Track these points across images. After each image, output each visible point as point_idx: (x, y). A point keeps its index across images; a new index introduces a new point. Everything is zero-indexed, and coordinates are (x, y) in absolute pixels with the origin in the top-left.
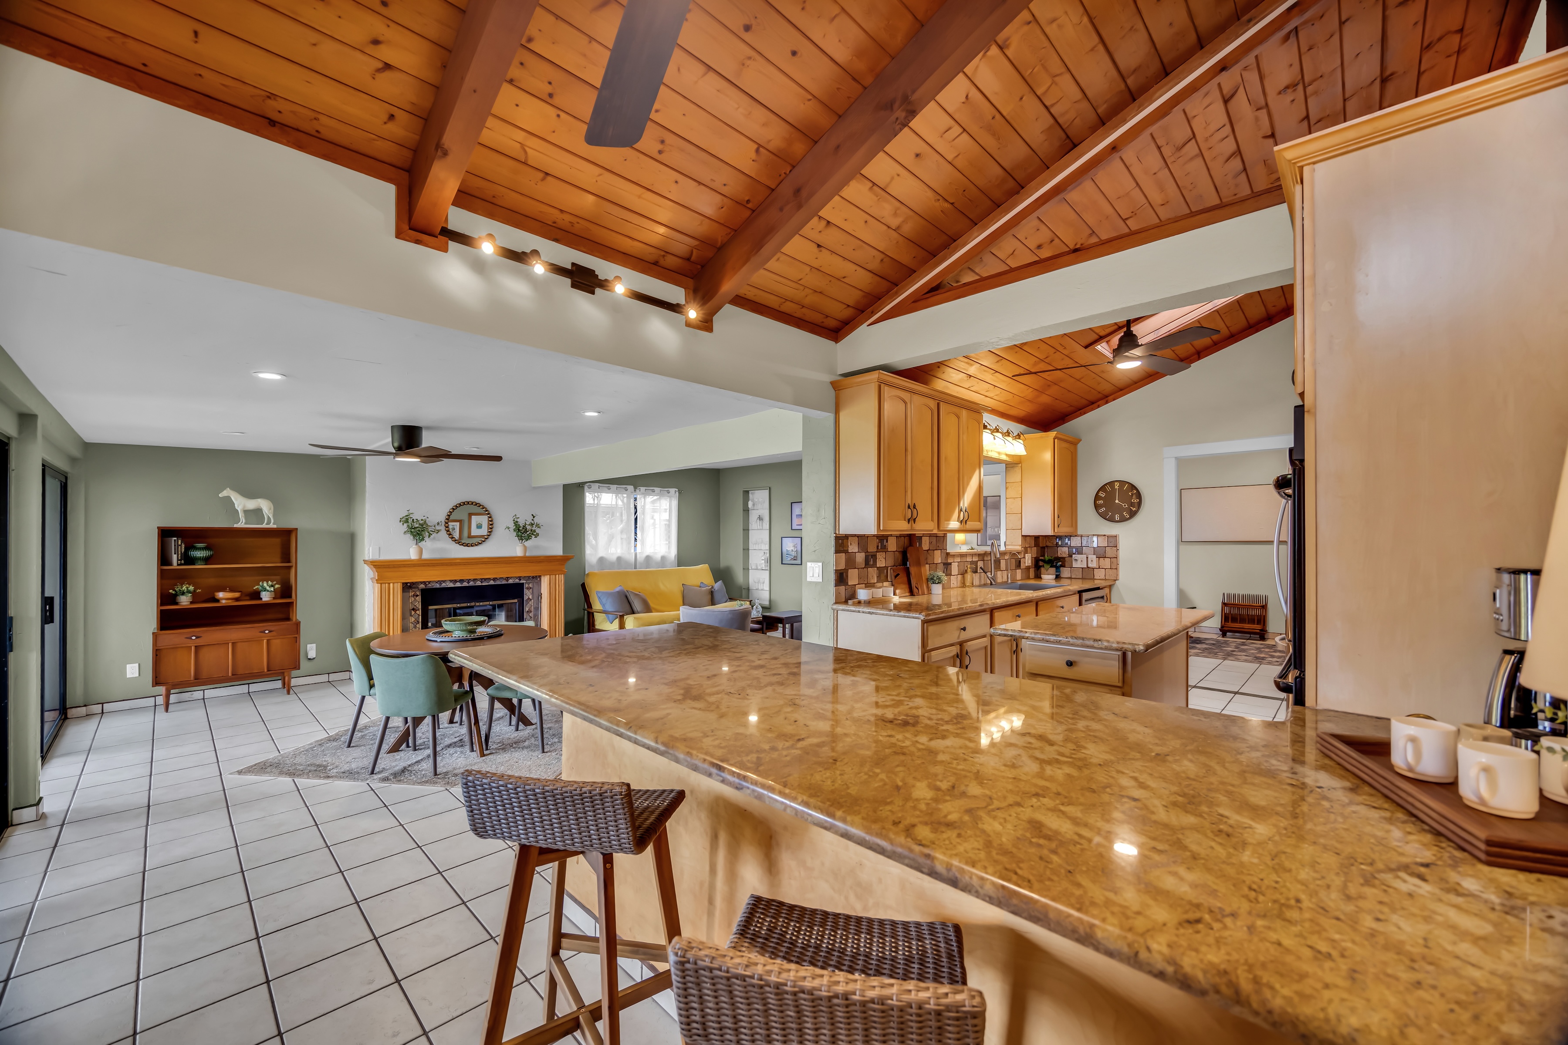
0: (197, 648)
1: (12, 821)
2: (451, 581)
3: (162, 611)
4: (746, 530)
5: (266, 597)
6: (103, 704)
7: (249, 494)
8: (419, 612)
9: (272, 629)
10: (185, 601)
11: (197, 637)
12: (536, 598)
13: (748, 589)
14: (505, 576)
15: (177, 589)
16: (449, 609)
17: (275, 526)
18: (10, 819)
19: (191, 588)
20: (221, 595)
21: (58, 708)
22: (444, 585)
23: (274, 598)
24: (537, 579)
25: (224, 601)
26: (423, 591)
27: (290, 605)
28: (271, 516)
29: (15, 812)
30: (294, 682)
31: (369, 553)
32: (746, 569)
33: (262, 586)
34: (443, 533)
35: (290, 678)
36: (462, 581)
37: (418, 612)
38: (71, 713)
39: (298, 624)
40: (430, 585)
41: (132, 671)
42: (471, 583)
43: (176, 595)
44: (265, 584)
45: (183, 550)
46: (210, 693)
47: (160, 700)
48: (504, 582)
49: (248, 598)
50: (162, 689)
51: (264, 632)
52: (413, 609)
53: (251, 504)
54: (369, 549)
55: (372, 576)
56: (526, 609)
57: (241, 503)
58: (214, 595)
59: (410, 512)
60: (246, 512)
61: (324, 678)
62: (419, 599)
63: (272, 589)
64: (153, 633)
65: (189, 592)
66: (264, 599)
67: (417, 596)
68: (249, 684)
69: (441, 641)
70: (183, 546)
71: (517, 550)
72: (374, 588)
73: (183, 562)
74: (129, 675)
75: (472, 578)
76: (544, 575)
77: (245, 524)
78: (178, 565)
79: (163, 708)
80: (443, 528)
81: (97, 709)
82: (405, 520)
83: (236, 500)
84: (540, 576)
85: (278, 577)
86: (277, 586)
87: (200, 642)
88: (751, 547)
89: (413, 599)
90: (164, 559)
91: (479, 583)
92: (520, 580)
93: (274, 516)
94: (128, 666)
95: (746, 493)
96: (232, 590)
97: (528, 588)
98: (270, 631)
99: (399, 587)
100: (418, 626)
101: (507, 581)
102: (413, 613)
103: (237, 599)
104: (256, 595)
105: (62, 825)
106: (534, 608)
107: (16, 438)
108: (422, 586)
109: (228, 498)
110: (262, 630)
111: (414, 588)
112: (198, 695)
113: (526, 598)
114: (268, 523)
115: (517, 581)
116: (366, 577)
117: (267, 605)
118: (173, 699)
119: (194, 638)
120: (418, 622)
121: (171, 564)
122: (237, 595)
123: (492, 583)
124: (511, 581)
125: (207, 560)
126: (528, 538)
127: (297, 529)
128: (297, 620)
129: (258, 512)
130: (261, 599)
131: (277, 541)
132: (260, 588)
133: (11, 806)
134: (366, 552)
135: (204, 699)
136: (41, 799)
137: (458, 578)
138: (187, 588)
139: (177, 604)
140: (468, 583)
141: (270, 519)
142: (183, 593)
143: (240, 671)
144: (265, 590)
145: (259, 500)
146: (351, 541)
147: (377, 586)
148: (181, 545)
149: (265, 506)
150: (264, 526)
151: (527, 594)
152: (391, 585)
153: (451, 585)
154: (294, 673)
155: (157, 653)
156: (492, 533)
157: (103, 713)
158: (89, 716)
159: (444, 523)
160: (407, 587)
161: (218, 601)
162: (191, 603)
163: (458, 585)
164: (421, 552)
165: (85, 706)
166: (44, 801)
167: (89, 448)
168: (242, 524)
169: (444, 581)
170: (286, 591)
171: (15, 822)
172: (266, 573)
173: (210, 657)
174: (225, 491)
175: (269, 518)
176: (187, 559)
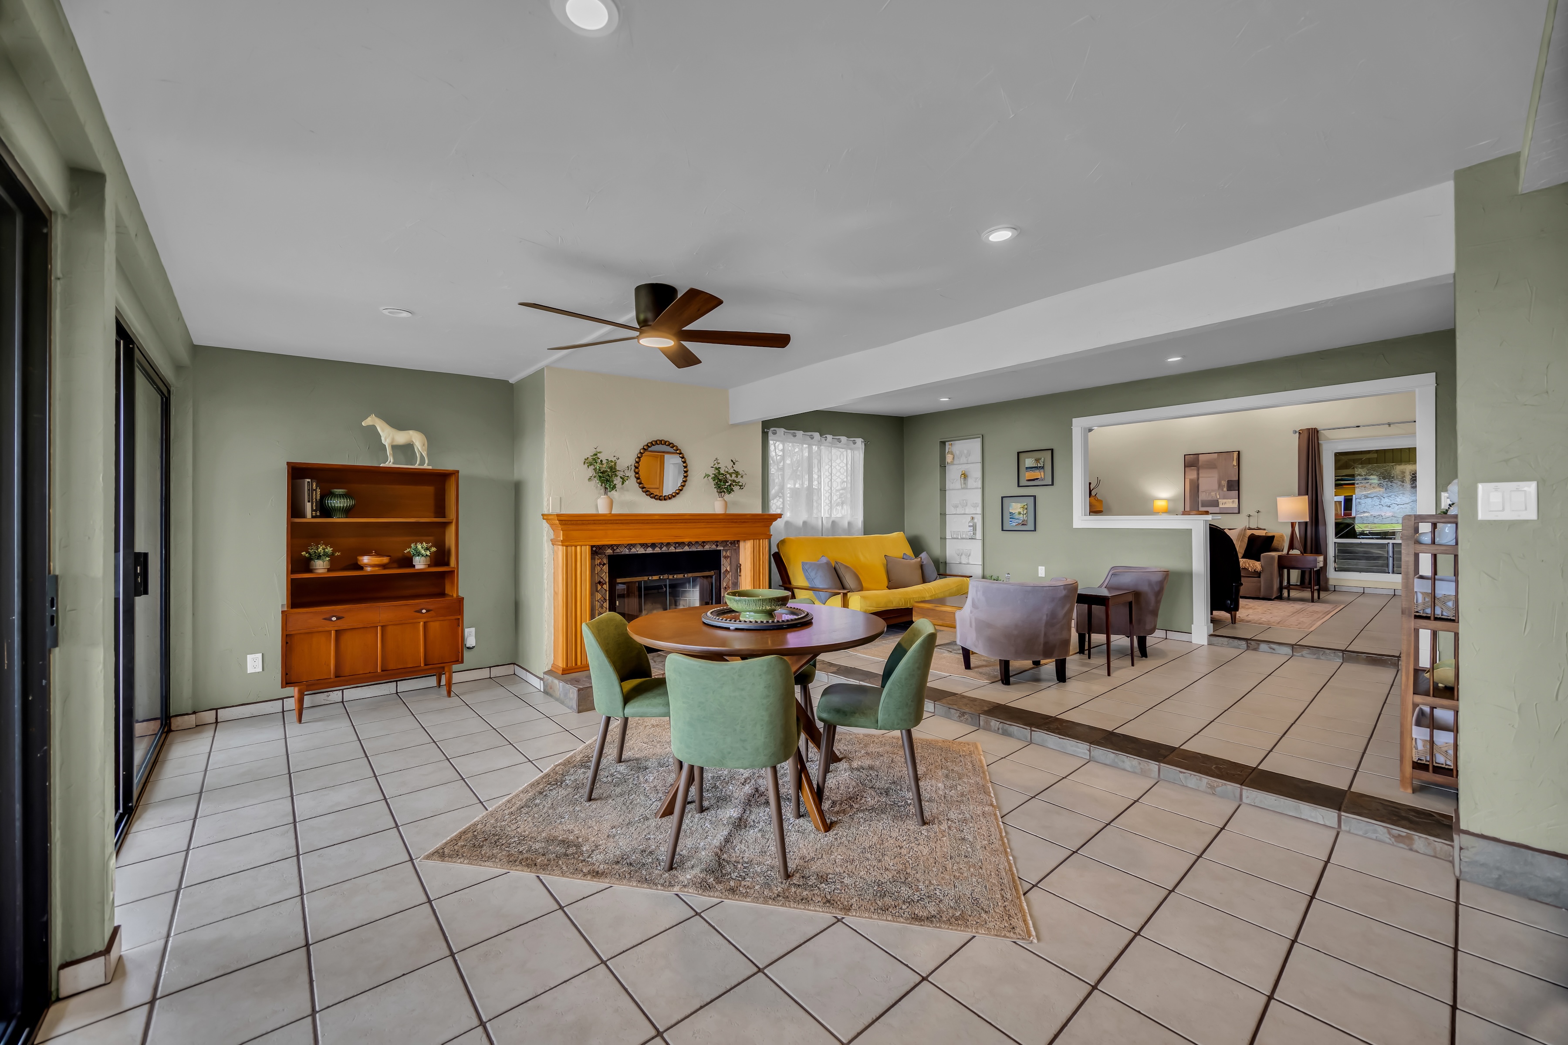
0: (338, 632)
1: (58, 990)
2: (642, 545)
3: (292, 579)
4: (943, 490)
5: (420, 564)
6: (216, 709)
7: (399, 425)
8: (606, 587)
9: (431, 607)
10: (321, 567)
11: (338, 618)
12: (734, 571)
13: (946, 563)
14: (700, 540)
15: (311, 551)
16: (640, 582)
17: (430, 467)
18: (53, 988)
19: (329, 550)
20: (365, 560)
21: (159, 716)
22: (633, 551)
23: (429, 566)
24: (735, 543)
25: (369, 569)
26: (611, 558)
27: (451, 574)
28: (424, 454)
29: (63, 972)
30: (457, 678)
31: (548, 505)
32: (943, 539)
33: (416, 549)
34: (632, 482)
35: (451, 673)
36: (653, 546)
37: (604, 586)
38: (176, 723)
39: (461, 600)
40: (618, 551)
41: (254, 663)
42: (664, 549)
43: (309, 560)
44: (419, 546)
45: (318, 498)
46: (352, 694)
47: (291, 704)
48: (700, 549)
49: (395, 565)
50: (293, 691)
51: (420, 611)
52: (600, 583)
53: (402, 438)
54: (548, 500)
55: (552, 537)
56: (724, 584)
57: (389, 436)
58: (357, 560)
59: (598, 450)
60: (395, 447)
61: (485, 673)
62: (606, 568)
63: (428, 553)
64: (283, 612)
65: (326, 555)
66: (417, 567)
67: (604, 564)
68: (397, 681)
69: (737, 629)
70: (319, 490)
71: (715, 505)
72: (555, 553)
73: (318, 514)
74: (250, 670)
75: (665, 541)
76: (744, 540)
77: (393, 463)
78: (313, 517)
79: (294, 716)
80: (631, 474)
81: (209, 716)
82: (593, 461)
83: (383, 431)
84: (738, 541)
85: (431, 538)
86: (434, 549)
87: (342, 625)
88: (949, 509)
89: (599, 568)
90: (295, 509)
91: (672, 549)
92: (717, 546)
93: (428, 455)
94: (249, 657)
95: (943, 443)
96: (379, 554)
97: (726, 557)
98: (428, 611)
99: (587, 550)
100: (604, 605)
101: (703, 546)
102: (599, 587)
103: (384, 566)
104: (408, 562)
105: (152, 1003)
106: (733, 583)
107: (64, 216)
108: (609, 551)
109: (373, 429)
110: (418, 608)
111: (601, 554)
112: (336, 696)
113: (723, 570)
114: (422, 462)
115: (714, 547)
116: (545, 538)
117: (421, 575)
118: (308, 701)
119: (334, 619)
120: (605, 600)
121: (304, 516)
122: (385, 560)
123: (686, 549)
124: (707, 548)
125: (347, 512)
126: (730, 490)
127: (458, 472)
128: (458, 596)
129: (407, 449)
130: (414, 566)
131: (429, 490)
132: (413, 552)
133: (57, 957)
134: (545, 504)
135: (343, 702)
136: (116, 930)
137: (649, 541)
138: (324, 549)
139: (310, 571)
140: (661, 548)
141: (423, 460)
142: (319, 557)
143: (392, 666)
144: (419, 554)
145: (411, 432)
146: (517, 490)
147: (561, 550)
148: (316, 490)
149: (417, 440)
150: (416, 466)
151: (725, 565)
152: (578, 548)
153: (641, 551)
154: (455, 667)
155: (288, 641)
156: (687, 483)
157: (217, 722)
158: (199, 727)
159: (633, 468)
160: (596, 551)
161: (361, 568)
162: (329, 570)
163: (649, 551)
164: (611, 504)
165: (194, 713)
166: (123, 934)
167: (197, 351)
168: (390, 463)
169: (634, 545)
170: (441, 557)
171: (64, 992)
172: (418, 531)
173: (353, 644)
174: (369, 418)
175: (421, 455)
176: (324, 511)
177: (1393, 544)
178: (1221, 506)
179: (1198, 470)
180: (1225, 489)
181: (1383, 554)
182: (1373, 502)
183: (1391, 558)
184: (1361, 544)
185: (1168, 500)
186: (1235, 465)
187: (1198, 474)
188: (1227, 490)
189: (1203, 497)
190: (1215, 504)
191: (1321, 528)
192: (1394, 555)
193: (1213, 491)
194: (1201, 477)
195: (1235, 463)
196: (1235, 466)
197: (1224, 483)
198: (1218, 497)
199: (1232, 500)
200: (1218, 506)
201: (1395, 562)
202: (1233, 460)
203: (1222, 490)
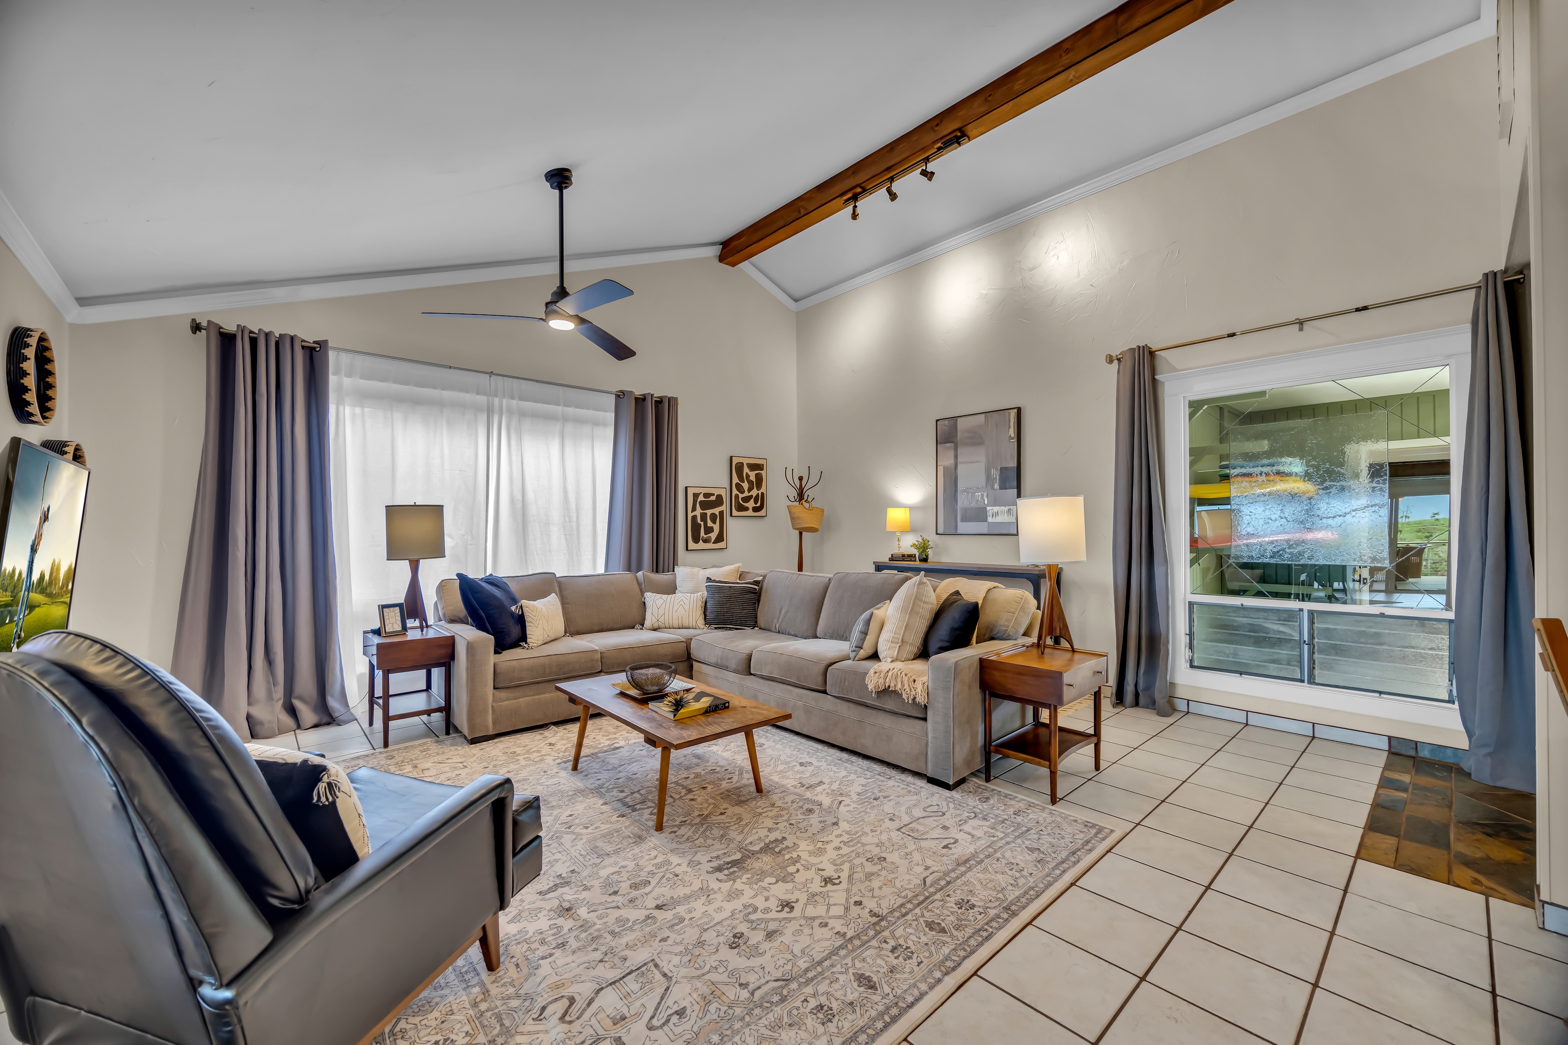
177: (1311, 613)
178: (990, 520)
179: (956, 449)
180: (996, 486)
181: (1291, 635)
182: (1268, 513)
183: (1306, 647)
184: (1242, 608)
185: (912, 508)
186: (1013, 436)
187: (956, 457)
188: (1001, 489)
189: (963, 501)
190: (980, 515)
191: (1158, 570)
192: (1313, 638)
193: (978, 489)
194: (963, 463)
195: (1012, 432)
196: (1013, 438)
197: (995, 473)
198: (986, 502)
199: (1007, 508)
200: (985, 519)
201: (1316, 656)
202: (1009, 427)
203: (993, 488)
